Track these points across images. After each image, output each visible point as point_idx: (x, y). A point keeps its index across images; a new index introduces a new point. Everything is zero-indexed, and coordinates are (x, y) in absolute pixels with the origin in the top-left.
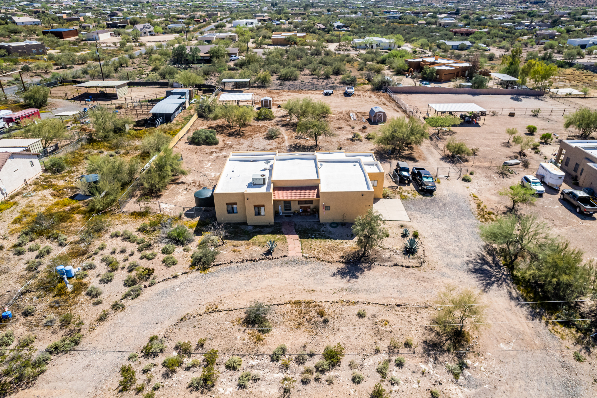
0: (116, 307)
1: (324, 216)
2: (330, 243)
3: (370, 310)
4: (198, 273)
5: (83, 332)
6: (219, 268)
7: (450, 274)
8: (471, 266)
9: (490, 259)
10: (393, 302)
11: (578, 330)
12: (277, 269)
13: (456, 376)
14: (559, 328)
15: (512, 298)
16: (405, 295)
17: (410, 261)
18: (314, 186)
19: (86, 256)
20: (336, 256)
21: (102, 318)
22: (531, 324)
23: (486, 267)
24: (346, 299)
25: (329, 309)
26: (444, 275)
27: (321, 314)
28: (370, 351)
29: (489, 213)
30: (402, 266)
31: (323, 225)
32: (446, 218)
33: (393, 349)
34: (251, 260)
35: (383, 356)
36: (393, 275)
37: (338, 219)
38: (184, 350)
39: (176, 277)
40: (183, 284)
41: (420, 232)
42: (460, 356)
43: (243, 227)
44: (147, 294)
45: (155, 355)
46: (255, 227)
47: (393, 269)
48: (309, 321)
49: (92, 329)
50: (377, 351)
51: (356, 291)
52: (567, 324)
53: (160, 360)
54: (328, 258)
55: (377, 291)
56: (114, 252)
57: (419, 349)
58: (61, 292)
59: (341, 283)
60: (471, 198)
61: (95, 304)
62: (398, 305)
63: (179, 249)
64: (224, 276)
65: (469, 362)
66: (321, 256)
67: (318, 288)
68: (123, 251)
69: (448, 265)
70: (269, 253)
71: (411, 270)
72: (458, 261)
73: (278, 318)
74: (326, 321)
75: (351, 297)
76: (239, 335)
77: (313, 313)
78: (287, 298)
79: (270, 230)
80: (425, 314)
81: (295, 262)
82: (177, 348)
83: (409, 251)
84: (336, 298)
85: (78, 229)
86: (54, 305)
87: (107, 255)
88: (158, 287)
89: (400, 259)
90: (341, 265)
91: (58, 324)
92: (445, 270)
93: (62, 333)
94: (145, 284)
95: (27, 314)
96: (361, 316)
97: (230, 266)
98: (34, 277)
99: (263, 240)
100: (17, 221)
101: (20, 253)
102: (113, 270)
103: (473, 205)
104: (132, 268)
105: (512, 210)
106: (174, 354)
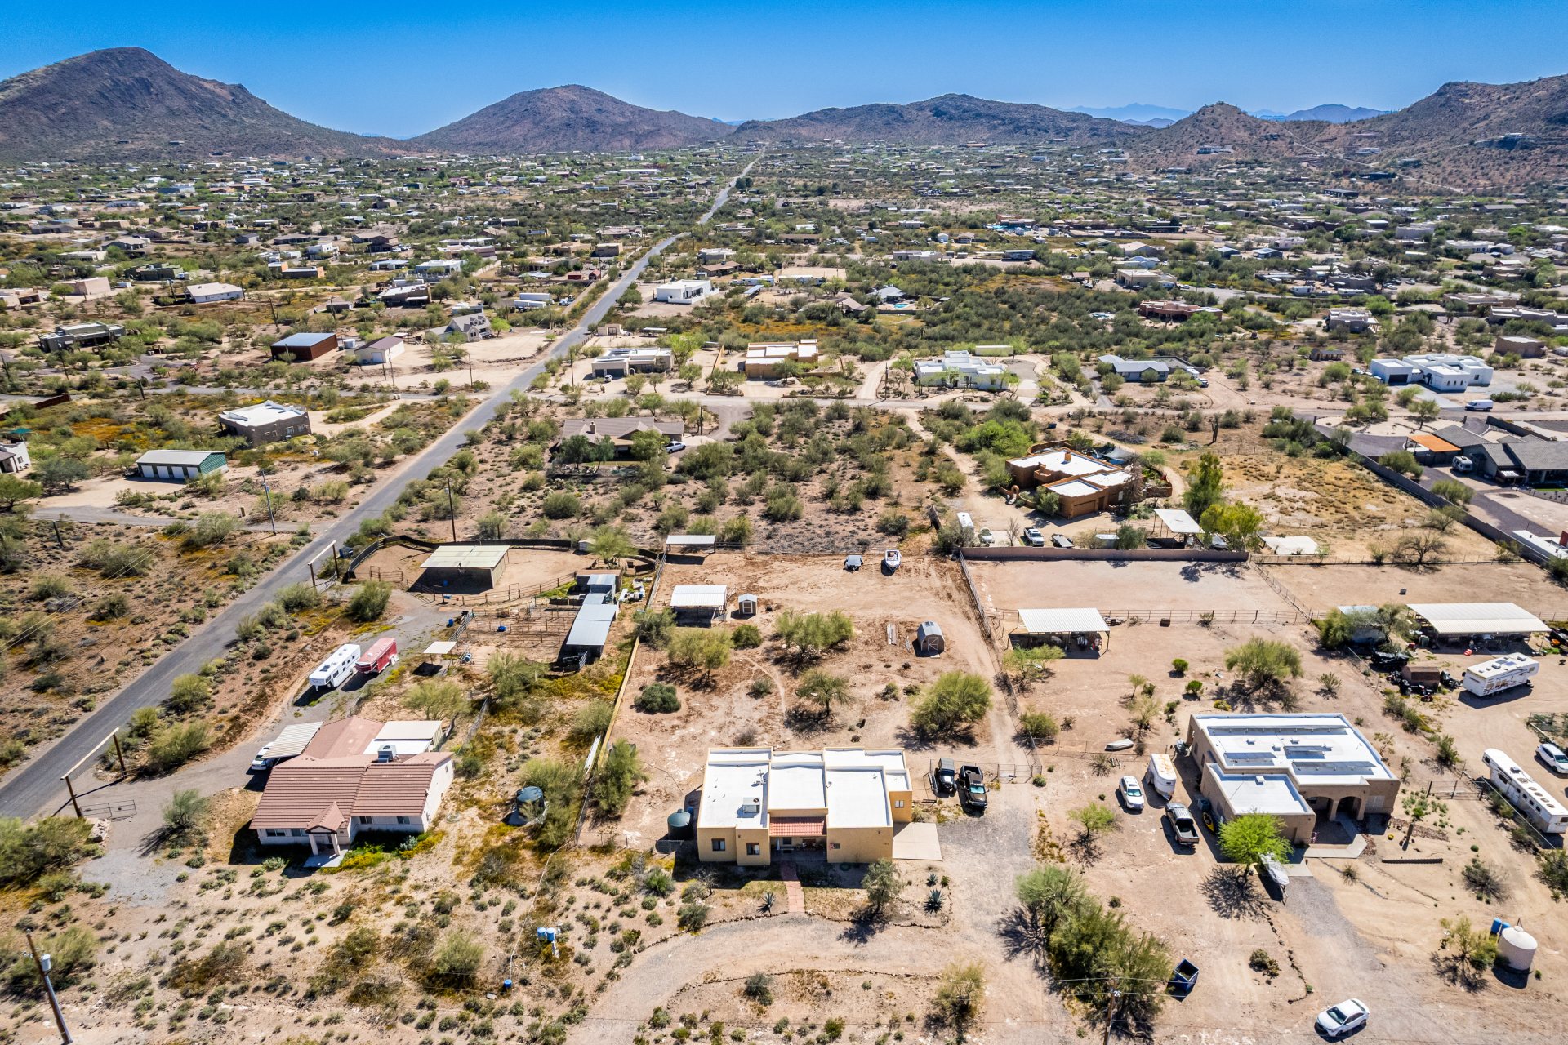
0: (611, 976)
1: (832, 855)
2: (839, 893)
3: (876, 981)
4: (689, 936)
5: (587, 1002)
6: (711, 928)
7: (976, 936)
8: (1003, 926)
9: (1028, 917)
10: (902, 971)
11: (1095, 1003)
12: (776, 930)
14: (1075, 1003)
15: (1037, 968)
16: (918, 964)
17: (932, 919)
18: (820, 818)
19: (556, 913)
20: (844, 913)
21: (601, 989)
22: (1047, 998)
23: (1020, 928)
24: (852, 968)
25: (832, 980)
26: (967, 938)
27: (824, 985)
28: (871, 1024)
29: (1053, 845)
30: (921, 926)
31: (831, 866)
32: (991, 855)
33: (894, 1023)
34: (747, 919)
35: (884, 1029)
36: (910, 939)
37: (851, 859)
38: (691, 1022)
39: (665, 940)
40: (675, 948)
41: (951, 877)
42: (961, 1030)
43: (732, 869)
44: (639, 960)
45: (662, 1026)
46: (748, 868)
47: (910, 930)
48: (811, 993)
49: (594, 1000)
50: (878, 1025)
51: (864, 958)
52: (1083, 998)
53: (668, 1031)
54: (836, 915)
55: (887, 958)
56: (586, 908)
57: (921, 1024)
58: (548, 959)
59: (847, 948)
60: (1036, 818)
61: (589, 973)
62: (909, 976)
63: (661, 903)
64: (718, 939)
65: (968, 1037)
66: (827, 912)
67: (822, 954)
68: (597, 906)
69: (975, 925)
70: (765, 908)
71: (930, 931)
72: (989, 920)
73: (779, 989)
74: (828, 993)
75: (857, 966)
76: (741, 1007)
77: (816, 984)
78: (789, 966)
79: (766, 874)
80: (935, 985)
81: (797, 921)
82: (682, 1019)
83: (933, 906)
84: (842, 966)
85: (534, 873)
86: (547, 974)
87: (580, 911)
88: (649, 953)
89: (921, 916)
90: (849, 925)
91: (559, 994)
92: (971, 932)
93: (566, 1003)
94: (633, 949)
95: (524, 982)
96: (866, 987)
97: (723, 926)
98: (512, 940)
99: (758, 889)
100: (457, 861)
101: (482, 908)
102: (594, 931)
103: (1035, 831)
104: (614, 929)
105: (1084, 840)
106: (681, 1025)
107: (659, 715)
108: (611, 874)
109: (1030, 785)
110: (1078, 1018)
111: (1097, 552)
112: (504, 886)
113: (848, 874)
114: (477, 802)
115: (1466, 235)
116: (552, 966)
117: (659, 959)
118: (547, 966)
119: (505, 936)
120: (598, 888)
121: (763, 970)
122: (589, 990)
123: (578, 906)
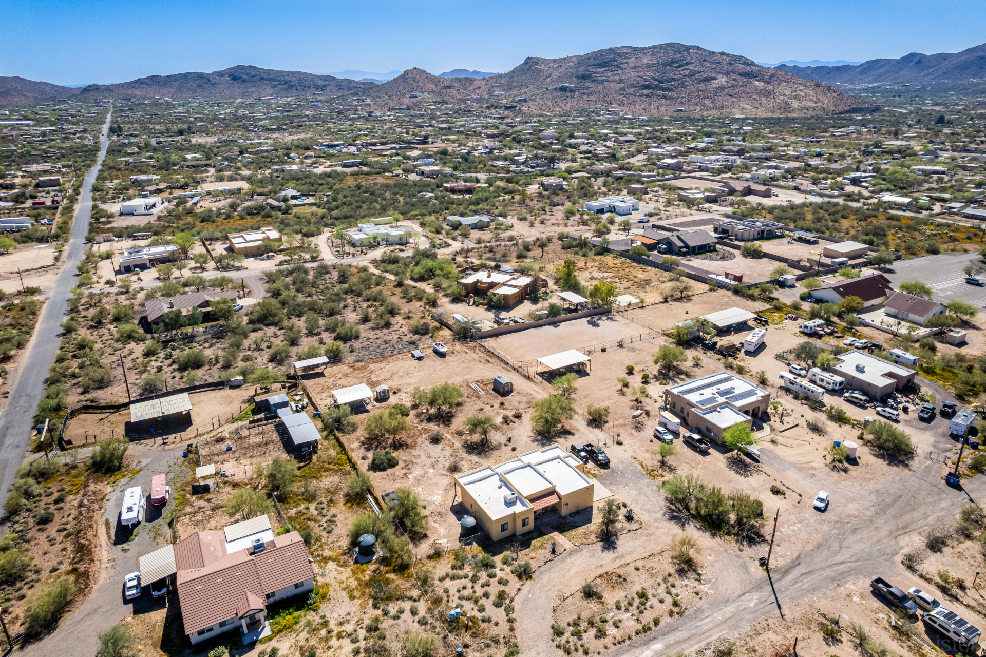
0: (510, 621)
1: (564, 511)
2: (582, 530)
3: (639, 564)
4: (529, 582)
5: (512, 640)
6: (537, 573)
7: (660, 525)
8: (667, 516)
9: (673, 507)
10: (646, 555)
11: (735, 535)
12: (569, 560)
13: (699, 581)
14: (727, 537)
15: (699, 529)
16: (648, 549)
17: (633, 526)
18: (553, 492)
19: (444, 601)
20: (593, 538)
21: (512, 629)
22: (714, 541)
23: (674, 514)
24: (622, 563)
25: (621, 572)
26: (658, 528)
27: (620, 577)
28: (656, 586)
29: (652, 471)
30: (633, 530)
31: (564, 518)
32: (631, 485)
33: (665, 581)
34: (550, 561)
35: (663, 586)
36: (633, 538)
37: (574, 510)
38: (576, 624)
39: (519, 589)
40: (529, 591)
41: (624, 501)
42: (695, 571)
43: (515, 539)
44: (516, 604)
45: (563, 633)
47: (630, 534)
48: (616, 583)
49: (515, 637)
50: (659, 584)
51: (623, 556)
52: (729, 534)
53: (567, 635)
54: (589, 541)
55: (633, 552)
56: (459, 591)
57: (676, 575)
58: (467, 628)
59: (610, 554)
60: (634, 461)
61: (497, 624)
62: (650, 556)
63: (497, 572)
64: (546, 576)
65: (700, 572)
66: (584, 541)
67: (603, 563)
68: (464, 588)
69: (655, 520)
70: (553, 551)
71: (639, 531)
72: (658, 515)
73: (599, 588)
74: (625, 579)
75: (623, 561)
76: (590, 605)
77: (615, 578)
78: (592, 575)
79: (534, 535)
80: (665, 555)
81: (572, 553)
82: (569, 625)
83: (630, 518)
84: (617, 564)
85: (408, 585)
86: (474, 636)
87: (458, 595)
88: (517, 599)
89: (628, 526)
90: (601, 543)
91: (492, 644)
92: (656, 524)
93: (502, 646)
94: (507, 601)
95: (466, 646)
96: (637, 569)
97: (541, 569)
98: (434, 627)
99: (539, 544)
100: (352, 598)
101: (396, 617)
102: (476, 602)
103: (639, 467)
104: (486, 595)
105: (663, 463)
106: (571, 628)
107: (390, 471)
108: (453, 567)
109: (616, 446)
110: (734, 544)
111: (541, 322)
112: (398, 599)
113: (577, 519)
114: (330, 558)
115: (572, 136)
116: (474, 630)
117: (525, 601)
118: (470, 632)
119: (428, 627)
120: (453, 578)
121: (584, 584)
122: (508, 633)
123: (453, 591)
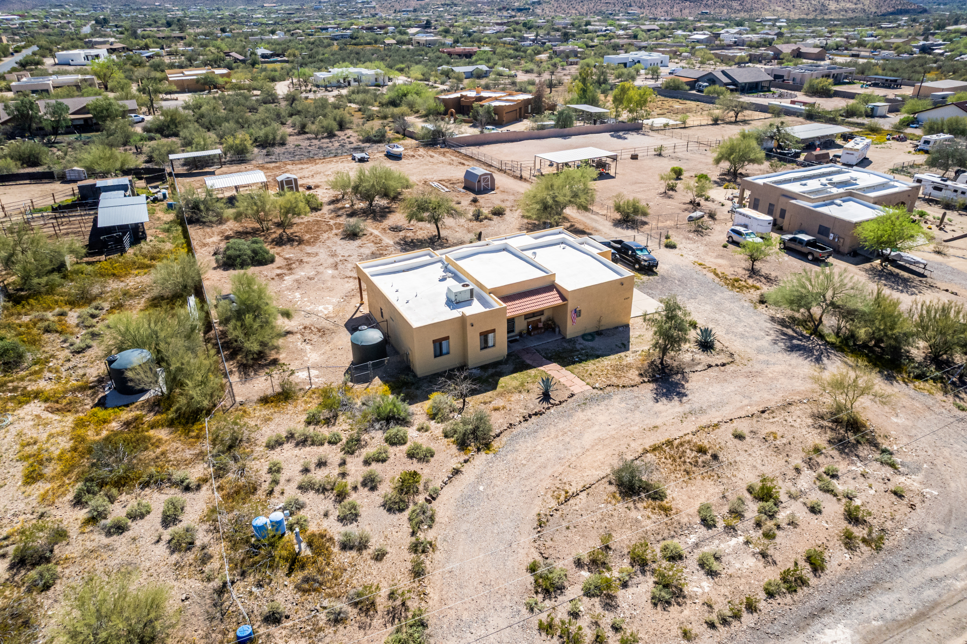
0: (418, 548)
2: (607, 362)
3: (743, 427)
4: (483, 456)
5: (412, 604)
6: (504, 438)
7: (772, 359)
8: (781, 344)
10: (754, 409)
11: (935, 380)
12: (580, 415)
13: (893, 465)
14: (919, 384)
15: (852, 367)
16: (756, 398)
17: (718, 357)
18: (548, 286)
19: (261, 494)
20: (633, 376)
21: (418, 572)
22: (895, 389)
23: (795, 342)
24: (703, 423)
25: (704, 440)
27: (702, 450)
28: (791, 474)
29: (736, 280)
30: (717, 365)
31: (572, 341)
33: (810, 463)
34: (536, 414)
35: (809, 473)
38: (596, 563)
39: (456, 472)
40: (480, 478)
41: (691, 316)
42: (873, 444)
44: (442, 508)
45: (561, 589)
46: (482, 368)
47: (712, 372)
48: (696, 464)
49: (423, 595)
50: (798, 470)
51: (702, 411)
53: (574, 591)
54: (625, 381)
55: (723, 403)
56: (306, 470)
57: (833, 452)
58: (294, 563)
60: (700, 268)
61: (379, 556)
62: (763, 412)
63: (412, 433)
65: (885, 446)
66: (614, 380)
67: (658, 422)
68: (321, 464)
69: (759, 351)
70: (546, 397)
71: (730, 368)
72: (764, 343)
73: (655, 475)
74: (715, 457)
75: (704, 420)
76: (634, 514)
77: (690, 454)
78: (637, 447)
79: (510, 366)
81: (587, 402)
82: (579, 563)
83: (705, 346)
84: (691, 427)
85: (188, 454)
86: (308, 587)
87: (299, 478)
88: (446, 495)
90: (652, 386)
91: (352, 612)
92: (762, 357)
93: (377, 622)
94: (421, 499)
95: (273, 618)
96: (739, 437)
97: (515, 431)
98: (206, 559)
99: (515, 383)
102: (341, 496)
103: (710, 275)
104: (371, 483)
105: (753, 272)
106: (585, 574)
108: (312, 421)
109: (665, 249)
110: (940, 396)
112: (145, 485)
113: (598, 343)
114: (37, 395)
116: (310, 571)
117: (466, 502)
118: (299, 576)
119: (190, 556)
120: (303, 442)
121: (617, 464)
122: (405, 583)
123: (291, 471)
